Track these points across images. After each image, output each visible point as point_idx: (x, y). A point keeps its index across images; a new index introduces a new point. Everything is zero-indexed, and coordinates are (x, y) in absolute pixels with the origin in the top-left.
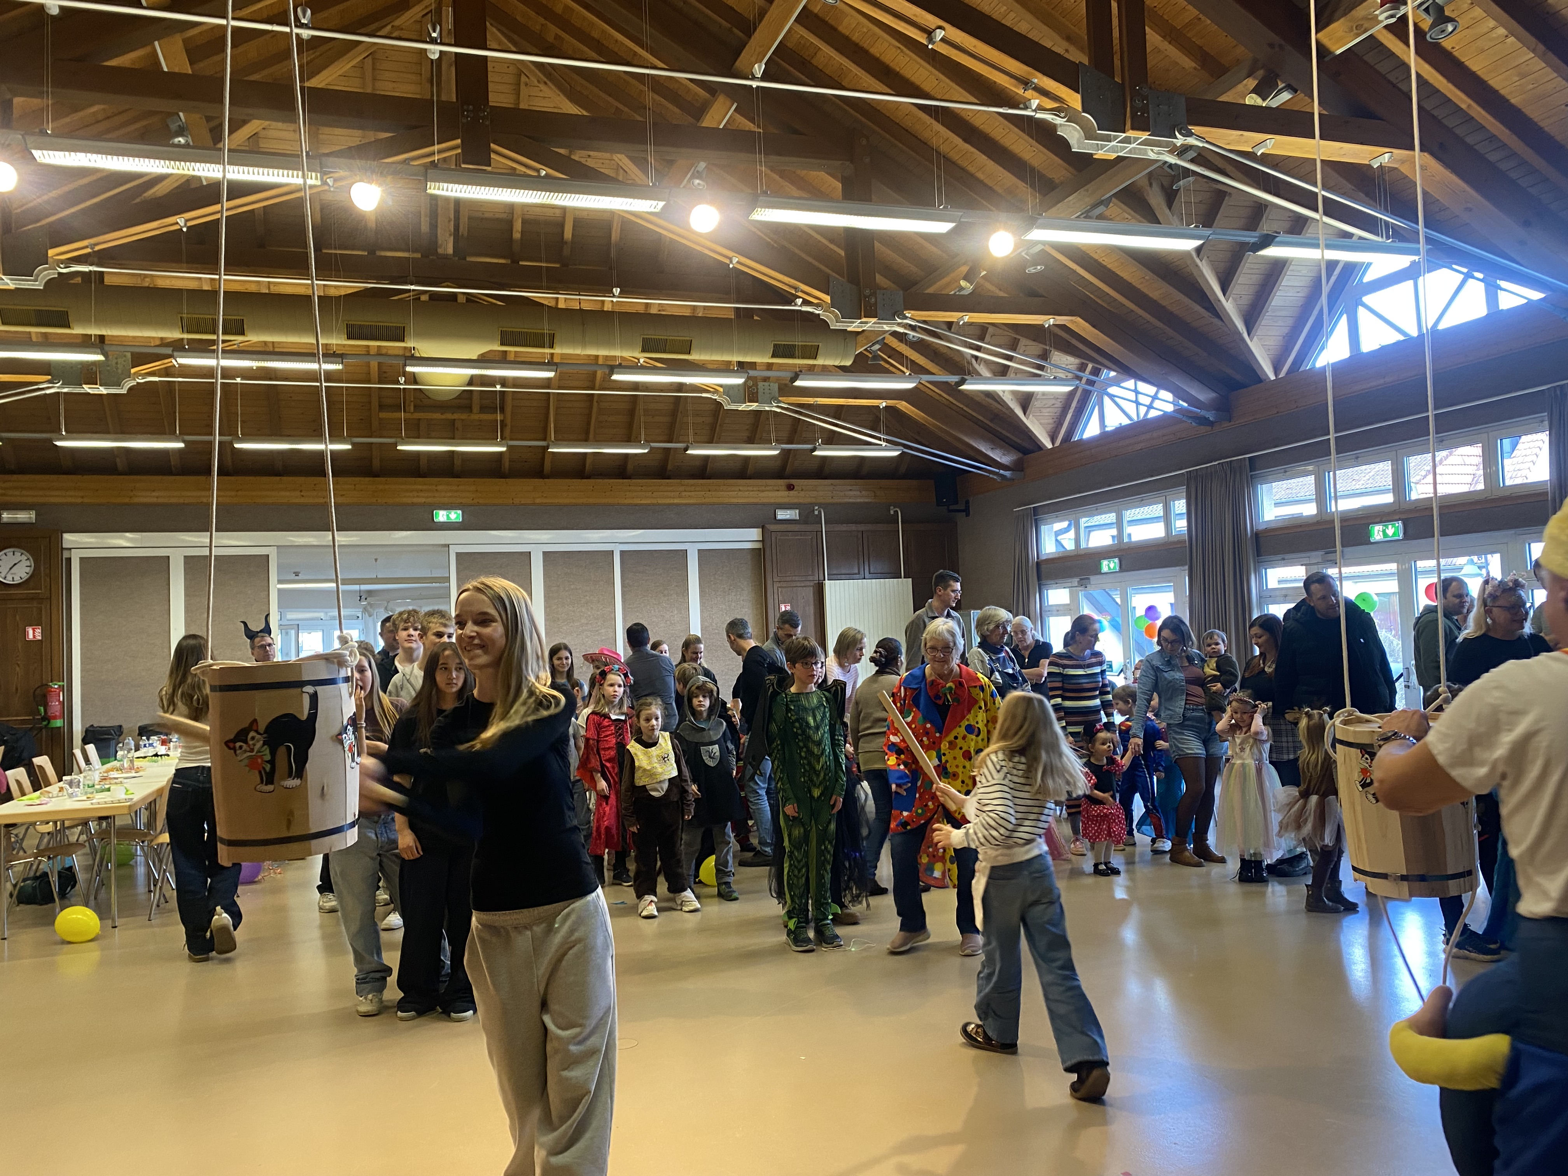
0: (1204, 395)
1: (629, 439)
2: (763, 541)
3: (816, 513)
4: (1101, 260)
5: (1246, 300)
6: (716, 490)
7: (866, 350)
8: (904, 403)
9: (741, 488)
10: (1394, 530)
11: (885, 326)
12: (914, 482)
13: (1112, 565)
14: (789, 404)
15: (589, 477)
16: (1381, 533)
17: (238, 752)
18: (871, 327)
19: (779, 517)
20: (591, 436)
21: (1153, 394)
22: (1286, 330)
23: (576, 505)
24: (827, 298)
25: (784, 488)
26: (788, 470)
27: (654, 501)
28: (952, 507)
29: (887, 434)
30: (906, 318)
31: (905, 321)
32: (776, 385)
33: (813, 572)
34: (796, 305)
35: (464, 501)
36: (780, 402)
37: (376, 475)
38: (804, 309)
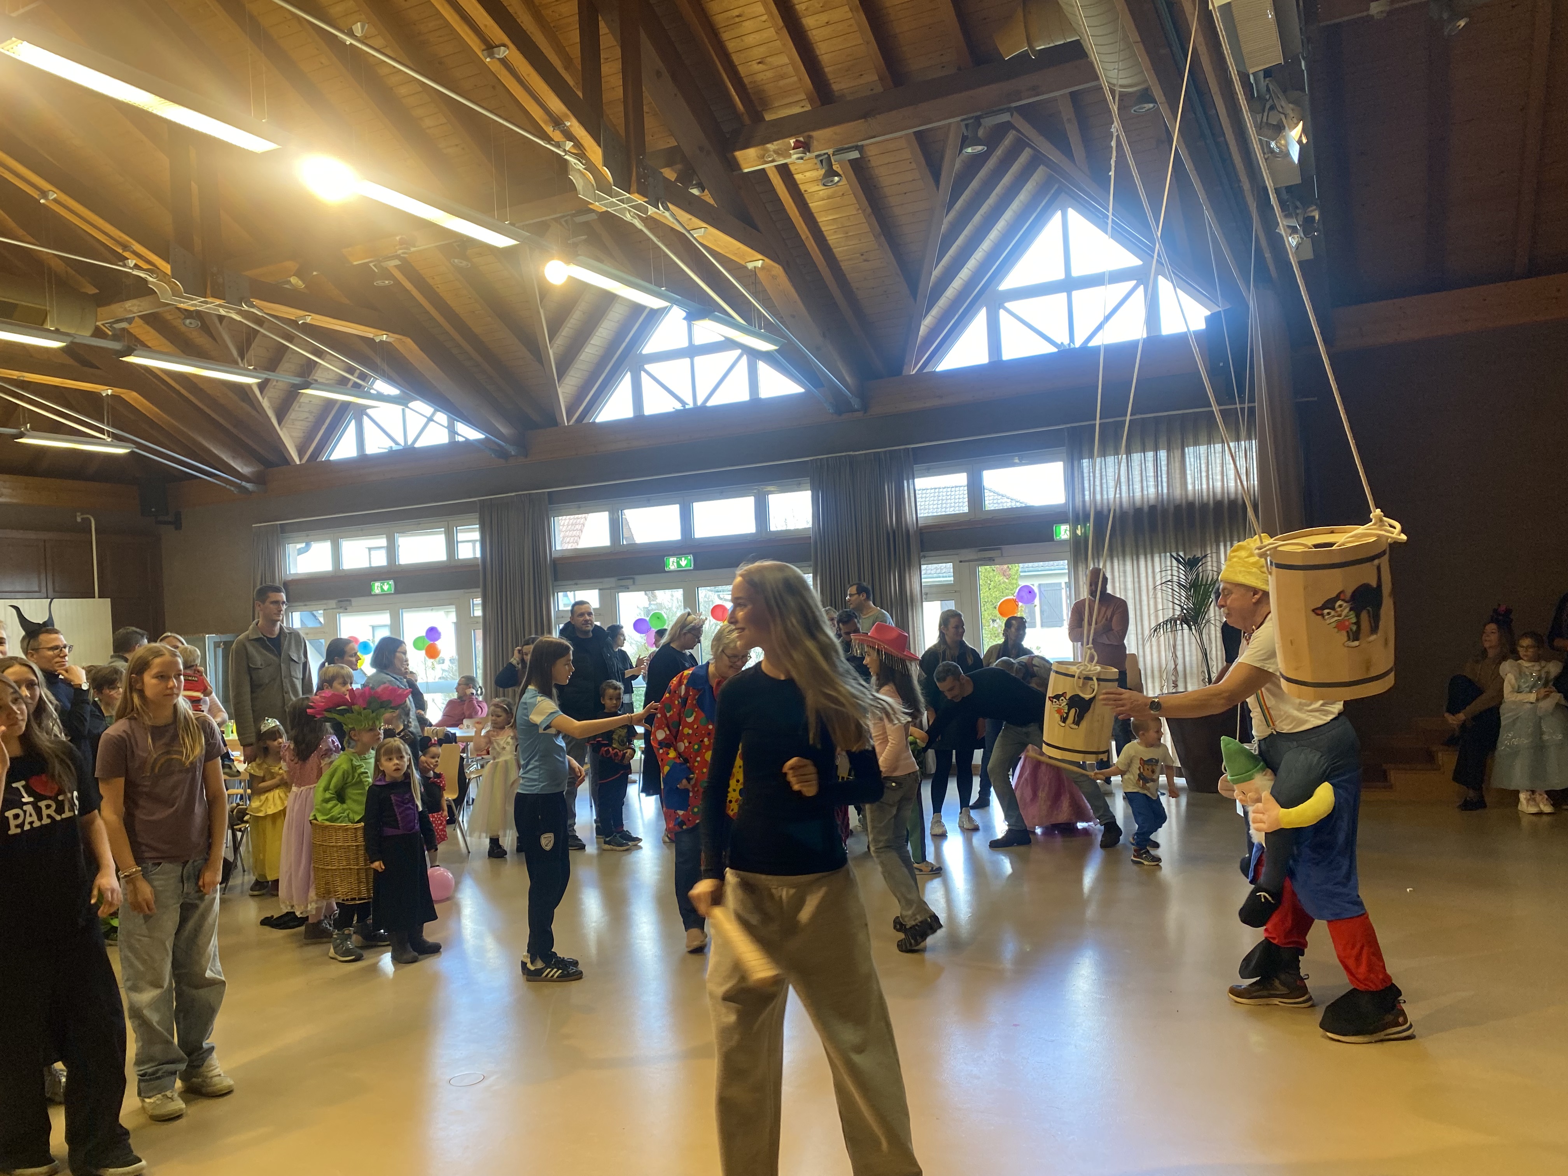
0: (506, 428)
5: (563, 349)
8: (135, 393)
10: (686, 562)
12: (106, 486)
13: (386, 587)
16: (675, 564)
18: (206, 308)
22: (581, 382)
24: (166, 267)
28: (160, 518)
29: (113, 426)
30: (253, 306)
31: (252, 310)
34: (125, 266)
38: (136, 272)
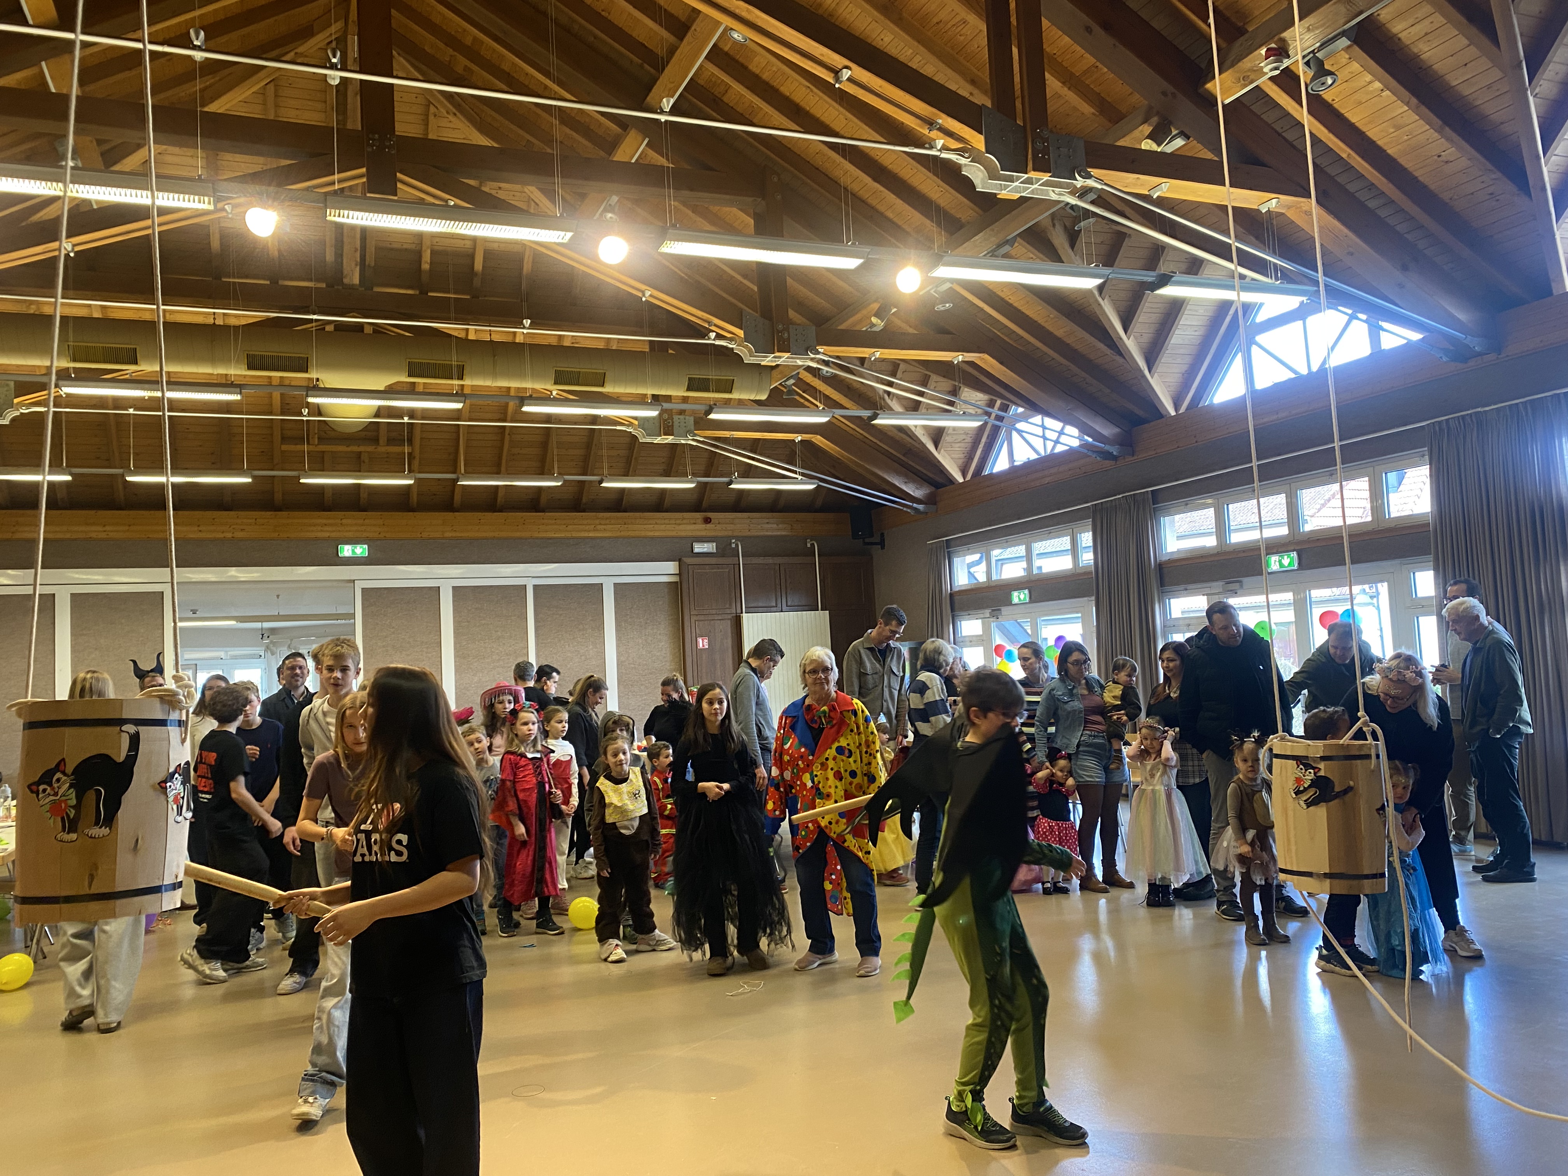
0: (1108, 430)
1: (542, 472)
2: (680, 574)
3: (733, 546)
4: (1007, 299)
5: (1147, 338)
6: (632, 524)
7: (781, 384)
8: (819, 437)
9: (658, 522)
10: (1289, 560)
11: (798, 361)
12: (831, 516)
13: (1022, 597)
14: (705, 437)
15: (500, 511)
16: (1277, 564)
17: (41, 796)
18: (784, 361)
19: (696, 550)
20: (503, 469)
21: (1059, 429)
22: (1185, 368)
23: (486, 538)
24: (741, 333)
25: (700, 521)
26: (705, 504)
27: (569, 535)
28: (867, 540)
29: (802, 468)
30: (819, 353)
31: (818, 356)
32: (692, 419)
33: (730, 605)
34: (709, 339)
35: (371, 535)
36: (695, 435)
37: (279, 509)
38: (718, 342)
